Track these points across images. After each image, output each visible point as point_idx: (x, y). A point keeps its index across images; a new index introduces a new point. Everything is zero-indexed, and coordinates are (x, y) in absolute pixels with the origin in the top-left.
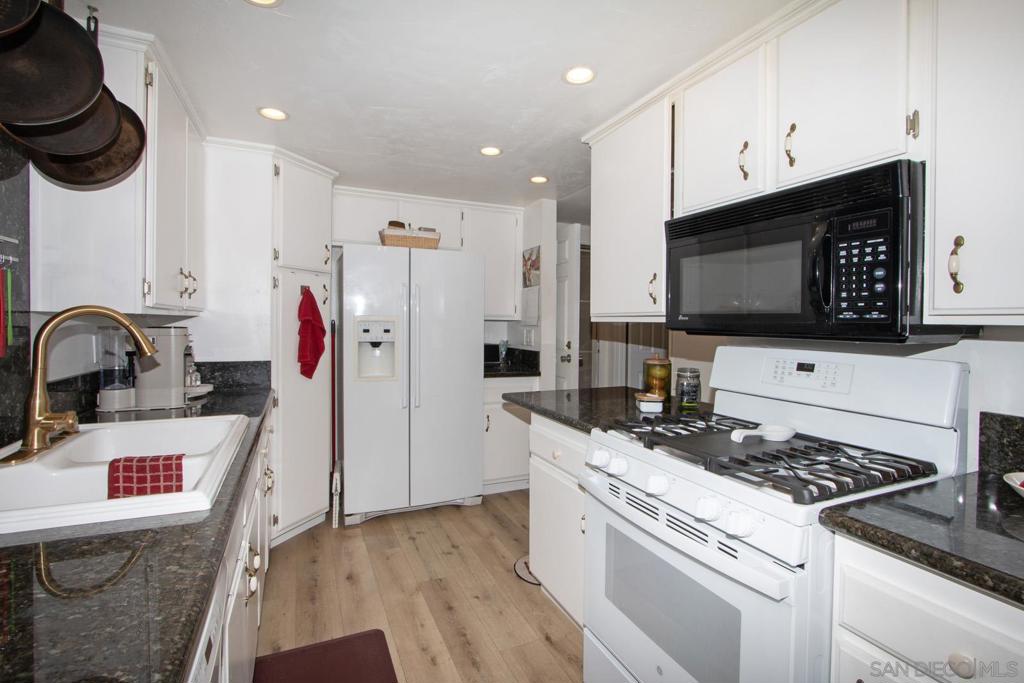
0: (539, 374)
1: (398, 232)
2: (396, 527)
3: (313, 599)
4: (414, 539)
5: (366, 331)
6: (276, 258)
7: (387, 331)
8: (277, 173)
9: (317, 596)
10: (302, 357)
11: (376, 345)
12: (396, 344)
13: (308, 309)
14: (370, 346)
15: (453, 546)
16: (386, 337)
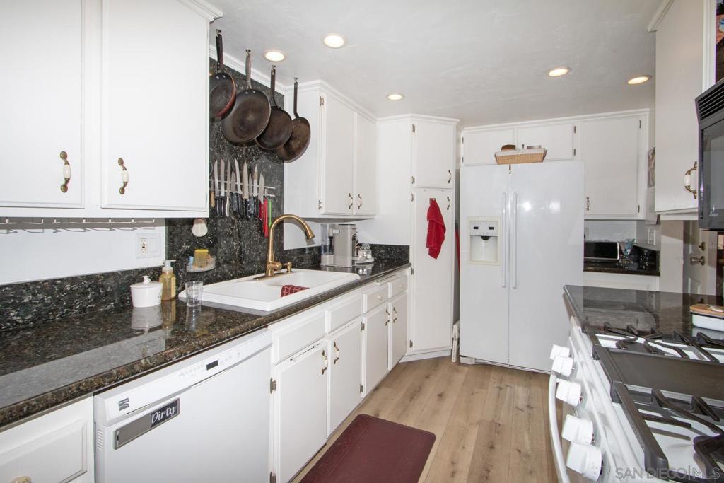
0: (658, 274)
1: (509, 153)
2: (494, 375)
3: (412, 398)
4: (501, 388)
5: (476, 228)
6: (413, 182)
7: (491, 228)
8: (414, 130)
9: (415, 397)
10: (429, 244)
11: (485, 238)
12: (498, 238)
13: (434, 213)
14: (481, 239)
15: (529, 406)
16: (490, 233)
